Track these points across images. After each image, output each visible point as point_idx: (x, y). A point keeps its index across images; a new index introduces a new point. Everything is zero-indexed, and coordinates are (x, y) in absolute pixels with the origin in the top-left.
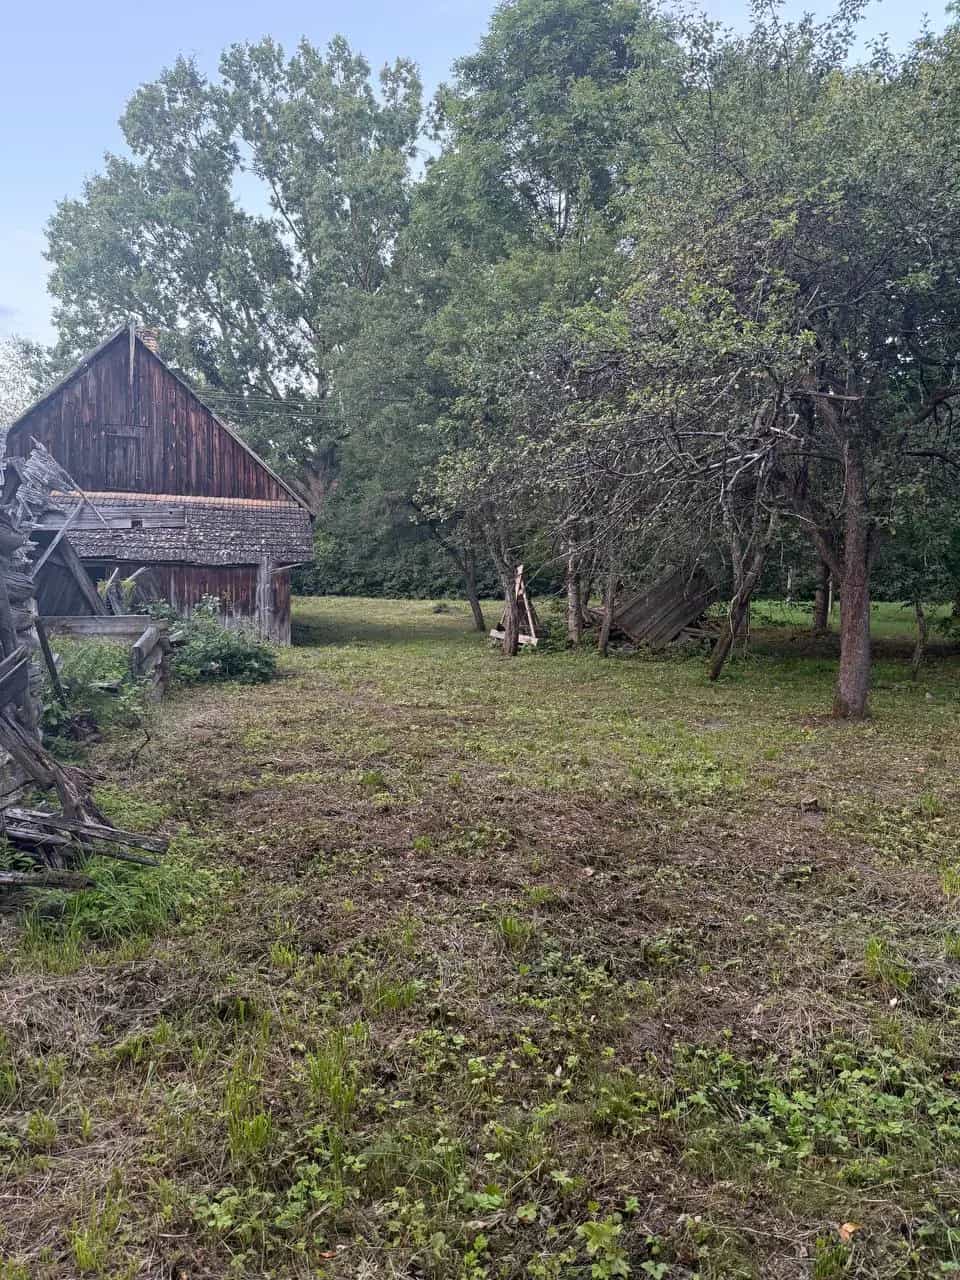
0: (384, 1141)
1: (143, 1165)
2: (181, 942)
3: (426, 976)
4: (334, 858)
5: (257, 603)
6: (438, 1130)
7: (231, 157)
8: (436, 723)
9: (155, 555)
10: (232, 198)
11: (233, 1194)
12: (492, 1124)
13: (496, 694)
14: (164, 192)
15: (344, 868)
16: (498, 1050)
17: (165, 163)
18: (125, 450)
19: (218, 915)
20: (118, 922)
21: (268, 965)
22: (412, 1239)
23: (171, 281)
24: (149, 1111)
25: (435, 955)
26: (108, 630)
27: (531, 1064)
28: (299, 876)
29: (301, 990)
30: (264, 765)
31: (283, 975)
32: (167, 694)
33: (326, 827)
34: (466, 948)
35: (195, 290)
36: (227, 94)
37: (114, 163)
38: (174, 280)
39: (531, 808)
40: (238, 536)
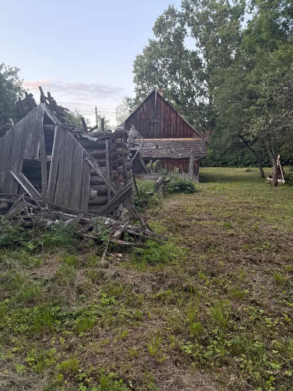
0: (237, 339)
1: (166, 330)
2: (172, 267)
3: (249, 289)
4: (216, 248)
5: (189, 170)
6: (255, 339)
7: (184, 33)
8: (248, 208)
9: (161, 156)
10: (184, 46)
11: (191, 344)
12: (274, 341)
13: (270, 199)
14: (165, 48)
15: (219, 252)
16: (275, 317)
17: (165, 39)
18: (154, 126)
19: (182, 261)
20: (155, 259)
21: (198, 278)
22: (248, 371)
23: (166, 74)
24: (166, 315)
25: (252, 283)
26: (149, 178)
27: (288, 324)
28: (205, 252)
29: (208, 287)
30: (193, 218)
31: (203, 282)
32: (165, 196)
33: (213, 238)
34: (262, 282)
35: (173, 76)
36: (183, 13)
37: (151, 41)
38: (167, 74)
39: (284, 239)
40: (184, 150)
